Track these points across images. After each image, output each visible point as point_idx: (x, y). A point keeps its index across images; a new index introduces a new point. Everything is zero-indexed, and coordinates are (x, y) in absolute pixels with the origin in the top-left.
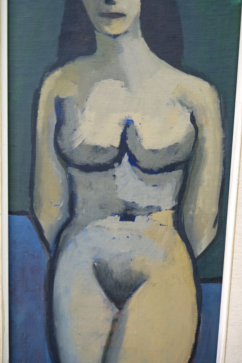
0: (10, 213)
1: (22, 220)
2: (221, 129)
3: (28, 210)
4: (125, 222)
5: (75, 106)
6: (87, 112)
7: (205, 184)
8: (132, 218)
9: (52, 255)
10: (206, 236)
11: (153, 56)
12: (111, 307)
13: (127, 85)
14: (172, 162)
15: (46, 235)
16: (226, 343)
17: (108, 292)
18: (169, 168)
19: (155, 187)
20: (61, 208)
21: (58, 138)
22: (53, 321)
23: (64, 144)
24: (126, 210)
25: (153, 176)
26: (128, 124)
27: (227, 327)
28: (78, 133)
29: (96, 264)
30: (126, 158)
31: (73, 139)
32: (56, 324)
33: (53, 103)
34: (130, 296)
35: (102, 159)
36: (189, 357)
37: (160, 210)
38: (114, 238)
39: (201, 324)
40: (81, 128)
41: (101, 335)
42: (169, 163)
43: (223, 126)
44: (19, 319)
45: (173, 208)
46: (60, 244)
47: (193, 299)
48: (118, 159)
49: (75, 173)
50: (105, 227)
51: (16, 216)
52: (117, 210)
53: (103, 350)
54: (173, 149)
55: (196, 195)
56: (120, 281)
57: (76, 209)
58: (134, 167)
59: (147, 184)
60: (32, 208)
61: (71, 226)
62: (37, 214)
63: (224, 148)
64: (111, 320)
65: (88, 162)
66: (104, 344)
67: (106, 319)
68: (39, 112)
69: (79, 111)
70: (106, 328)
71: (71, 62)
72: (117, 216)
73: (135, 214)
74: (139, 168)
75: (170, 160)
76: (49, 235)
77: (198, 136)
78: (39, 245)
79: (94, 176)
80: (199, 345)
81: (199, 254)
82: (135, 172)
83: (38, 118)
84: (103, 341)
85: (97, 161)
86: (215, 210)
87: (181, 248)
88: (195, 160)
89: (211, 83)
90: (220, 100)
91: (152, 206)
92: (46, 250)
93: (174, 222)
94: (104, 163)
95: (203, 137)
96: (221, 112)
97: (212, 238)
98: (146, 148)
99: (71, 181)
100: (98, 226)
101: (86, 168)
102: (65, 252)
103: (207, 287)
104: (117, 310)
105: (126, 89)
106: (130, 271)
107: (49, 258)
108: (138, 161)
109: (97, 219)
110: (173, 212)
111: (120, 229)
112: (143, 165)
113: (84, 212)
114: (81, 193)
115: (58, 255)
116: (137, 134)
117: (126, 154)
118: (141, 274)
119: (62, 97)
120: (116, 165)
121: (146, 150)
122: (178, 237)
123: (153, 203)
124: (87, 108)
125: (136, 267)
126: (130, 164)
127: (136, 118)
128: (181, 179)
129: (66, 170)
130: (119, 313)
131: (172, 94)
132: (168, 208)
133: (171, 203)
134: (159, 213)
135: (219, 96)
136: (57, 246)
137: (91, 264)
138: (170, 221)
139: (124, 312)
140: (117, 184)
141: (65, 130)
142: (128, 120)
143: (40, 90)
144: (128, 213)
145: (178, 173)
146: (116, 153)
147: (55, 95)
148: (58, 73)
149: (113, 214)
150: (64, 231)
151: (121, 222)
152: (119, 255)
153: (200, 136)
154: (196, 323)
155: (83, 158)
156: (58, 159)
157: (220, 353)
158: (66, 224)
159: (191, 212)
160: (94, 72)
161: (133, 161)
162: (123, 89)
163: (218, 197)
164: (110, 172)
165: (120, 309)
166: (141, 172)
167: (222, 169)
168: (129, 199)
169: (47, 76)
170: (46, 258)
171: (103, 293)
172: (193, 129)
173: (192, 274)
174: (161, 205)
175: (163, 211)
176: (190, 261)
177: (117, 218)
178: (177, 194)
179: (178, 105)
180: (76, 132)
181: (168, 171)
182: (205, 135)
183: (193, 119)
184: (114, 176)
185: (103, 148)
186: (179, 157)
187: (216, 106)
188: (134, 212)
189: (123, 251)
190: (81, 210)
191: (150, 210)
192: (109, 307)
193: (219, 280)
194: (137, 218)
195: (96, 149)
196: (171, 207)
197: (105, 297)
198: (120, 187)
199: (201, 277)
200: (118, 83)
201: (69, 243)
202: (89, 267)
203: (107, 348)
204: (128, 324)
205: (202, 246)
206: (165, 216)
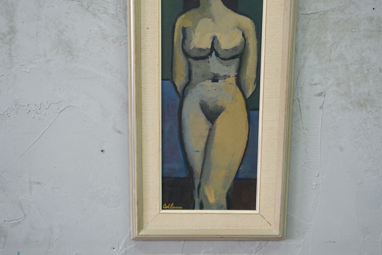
0: (162, 80)
1: (168, 83)
2: (256, 39)
3: (170, 78)
4: (214, 83)
5: (191, 30)
6: (196, 33)
7: (250, 64)
8: (217, 81)
9: (181, 99)
10: (251, 88)
11: (225, 7)
12: (208, 123)
13: (214, 21)
14: (235, 55)
15: (179, 90)
16: (262, 139)
17: (207, 116)
18: (233, 58)
19: (227, 66)
20: (185, 77)
21: (183, 45)
22: (182, 131)
23: (186, 48)
24: (214, 77)
25: (226, 61)
26: (214, 38)
27: (262, 131)
28: (192, 43)
29: (201, 103)
30: (214, 53)
31: (190, 45)
32: (183, 132)
33: (181, 29)
34: (217, 118)
35: (203, 54)
37: (229, 77)
38: (209, 90)
39: (250, 131)
40: (194, 40)
41: (204, 137)
42: (233, 55)
43: (257, 38)
44: (166, 129)
45: (236, 76)
46: (184, 94)
47: (246, 119)
48: (210, 54)
49: (191, 60)
50: (205, 85)
51: (165, 81)
52: (210, 77)
53: (205, 144)
54: (235, 49)
55: (246, 70)
56: (212, 110)
57: (192, 77)
58: (218, 58)
59: (223, 65)
60: (172, 77)
61: (190, 85)
62: (174, 80)
63: (258, 48)
64: (209, 130)
65: (197, 55)
66: (205, 141)
67: (206, 129)
68: (175, 34)
69: (193, 33)
70: (206, 133)
71: (189, 11)
74: (220, 58)
75: (234, 54)
76: (180, 90)
77: (246, 42)
78: (175, 94)
79: (200, 62)
80: (249, 141)
81: (248, 97)
82: (218, 59)
83: (174, 36)
84: (204, 140)
85: (201, 55)
86: (254, 76)
87: (240, 94)
88: (245, 54)
89: (251, 19)
90: (255, 26)
91: (226, 75)
92: (178, 97)
93: (236, 83)
94: (204, 56)
95: (248, 43)
96: (256, 31)
97: (254, 90)
98: (223, 49)
99: (189, 65)
100: (201, 85)
101: (196, 59)
102: (187, 97)
103: (253, 113)
104: (211, 125)
105: (213, 22)
106: (217, 106)
107: (180, 100)
108: (219, 55)
109: (201, 82)
110: (236, 77)
111: (212, 86)
112: (222, 56)
113: (195, 79)
114: (194, 70)
115: (184, 99)
116: (218, 43)
117: (214, 52)
118: (222, 107)
119: (185, 27)
120: (209, 56)
121: (223, 50)
122: (238, 89)
123: (226, 73)
124: (196, 31)
125: (220, 104)
126: (215, 57)
127: (218, 35)
128: (239, 62)
129: (187, 60)
131: (234, 24)
133: (234, 73)
135: (255, 25)
136: (183, 95)
137: (199, 103)
138: (234, 82)
139: (214, 125)
140: (210, 65)
141: (187, 41)
142: (214, 36)
143: (175, 24)
144: (216, 78)
145: (237, 60)
146: (209, 51)
147: (182, 26)
148: (183, 16)
149: (209, 79)
150: (186, 88)
151: (212, 83)
152: (212, 98)
153: (247, 43)
154: (248, 130)
155: (195, 54)
156: (184, 55)
157: (259, 145)
158: (187, 84)
159: (244, 78)
160: (199, 15)
161: (217, 55)
162: (212, 22)
163: (256, 71)
164: (207, 60)
165: (213, 124)
166: (220, 60)
167: (257, 57)
168: (215, 72)
169: (179, 17)
170: (178, 101)
171: (205, 117)
172: (243, 40)
173: (245, 106)
174: (230, 74)
175: (231, 77)
176: (244, 100)
177: (210, 81)
178: (237, 69)
179: (237, 29)
180: (191, 42)
181: (232, 59)
182: (249, 42)
183: (243, 35)
184: (209, 62)
185: (203, 49)
186: (238, 52)
187: (254, 29)
188: (218, 78)
189: (213, 96)
190: (194, 78)
191: (225, 77)
192: (207, 123)
193: (258, 109)
194: (219, 81)
195: (201, 50)
196: (234, 75)
197: (205, 118)
198: (211, 66)
199: (249, 108)
200: (210, 20)
201: (189, 93)
202: (198, 104)
203: (207, 143)
204: (216, 131)
205: (249, 93)
206: (232, 80)
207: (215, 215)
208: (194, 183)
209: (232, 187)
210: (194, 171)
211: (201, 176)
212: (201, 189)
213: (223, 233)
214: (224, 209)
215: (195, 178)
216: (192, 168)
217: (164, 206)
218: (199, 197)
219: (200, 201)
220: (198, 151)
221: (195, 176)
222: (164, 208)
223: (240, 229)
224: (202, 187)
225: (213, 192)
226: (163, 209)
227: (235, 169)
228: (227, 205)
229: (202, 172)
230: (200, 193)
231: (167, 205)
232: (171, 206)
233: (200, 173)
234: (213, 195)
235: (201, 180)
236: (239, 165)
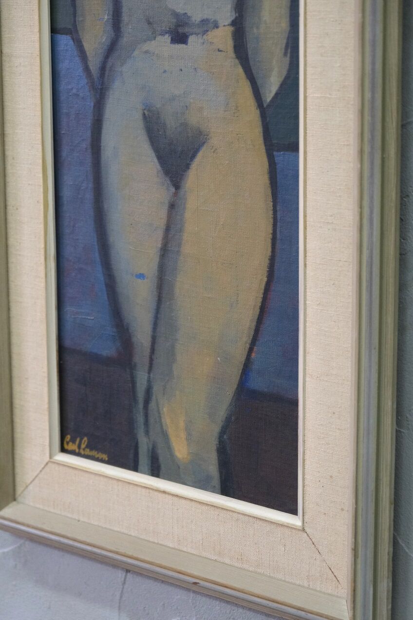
0: (52, 30)
1: (66, 41)
3: (70, 27)
4: (176, 45)
8: (184, 39)
9: (98, 96)
10: (276, 69)
12: (166, 184)
15: (90, 65)
17: (161, 159)
20: (105, 23)
22: (102, 201)
24: (178, 25)
29: (146, 112)
32: (105, 205)
34: (188, 167)
36: (265, 279)
37: (216, 26)
38: (165, 72)
41: (156, 229)
45: (233, 23)
50: (154, 53)
51: (60, 36)
52: (166, 26)
53: (159, 254)
56: (175, 141)
57: (121, 25)
60: (74, 23)
61: (117, 50)
62: (80, 34)
64: (167, 205)
66: (160, 245)
67: (161, 203)
70: (161, 217)
72: (167, 36)
73: (188, 32)
76: (94, 64)
78: (83, 80)
80: (277, 259)
81: (269, 100)
84: (158, 239)
86: (285, 26)
87: (246, 89)
91: (207, 20)
93: (234, 46)
97: (284, 74)
100: (147, 52)
102: (111, 92)
104: (173, 190)
106: (185, 125)
109: (146, 41)
110: (233, 28)
111: (172, 57)
113: (130, 30)
115: (104, 98)
118: (199, 131)
122: (240, 70)
123: (208, 14)
125: (193, 119)
130: (176, 194)
132: (226, 24)
133: (229, 14)
134: (216, 30)
137: (141, 112)
138: (230, 43)
139: (181, 193)
144: (180, 30)
149: (162, 34)
150: (110, 60)
151: (172, 45)
154: (271, 220)
158: (111, 48)
159: (255, 30)
165: (177, 188)
168: (180, 9)
171: (156, 160)
173: (262, 134)
174: (218, 17)
175: (221, 28)
176: (258, 112)
177: (167, 38)
188: (186, 30)
189: (177, 92)
190: (127, 27)
192: (163, 184)
194: (191, 39)
196: (229, 21)
197: (158, 167)
199: (273, 141)
201: (116, 77)
202: (138, 116)
203: (164, 251)
204: (188, 215)
205: (271, 87)
206: (223, 36)
207: (184, 501)
208: (134, 383)
209: (233, 418)
210: (134, 339)
211: (151, 360)
212: (152, 405)
213: (197, 570)
214: (213, 490)
215: (135, 365)
216: (128, 329)
217: (65, 443)
218: (147, 432)
219: (151, 446)
220: (141, 276)
221: (137, 359)
222: (66, 447)
223: (251, 569)
224: (154, 397)
225: (182, 424)
226: (63, 450)
227: (239, 353)
228: (221, 477)
229: (153, 350)
230: (152, 420)
231: (73, 441)
232: (83, 446)
233: (149, 350)
234: (183, 435)
235: (151, 375)
236: (250, 341)
